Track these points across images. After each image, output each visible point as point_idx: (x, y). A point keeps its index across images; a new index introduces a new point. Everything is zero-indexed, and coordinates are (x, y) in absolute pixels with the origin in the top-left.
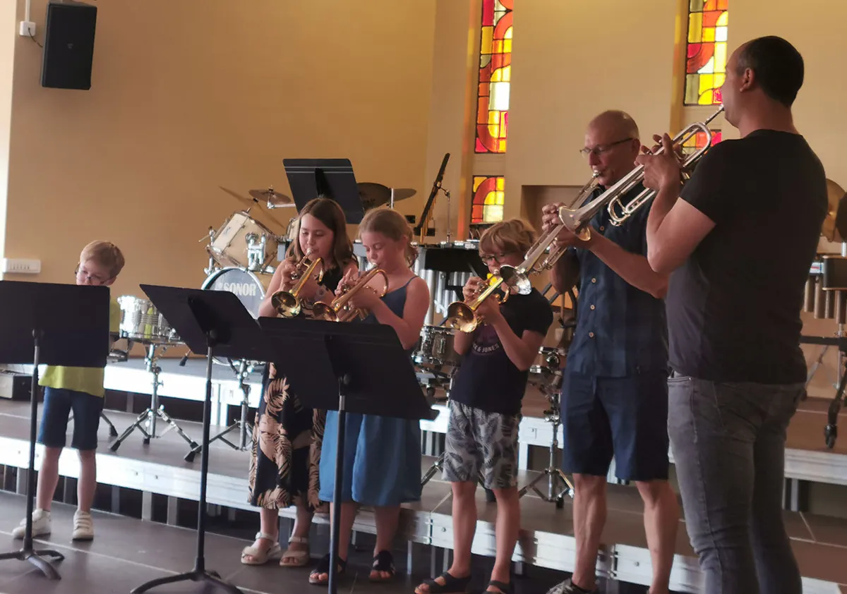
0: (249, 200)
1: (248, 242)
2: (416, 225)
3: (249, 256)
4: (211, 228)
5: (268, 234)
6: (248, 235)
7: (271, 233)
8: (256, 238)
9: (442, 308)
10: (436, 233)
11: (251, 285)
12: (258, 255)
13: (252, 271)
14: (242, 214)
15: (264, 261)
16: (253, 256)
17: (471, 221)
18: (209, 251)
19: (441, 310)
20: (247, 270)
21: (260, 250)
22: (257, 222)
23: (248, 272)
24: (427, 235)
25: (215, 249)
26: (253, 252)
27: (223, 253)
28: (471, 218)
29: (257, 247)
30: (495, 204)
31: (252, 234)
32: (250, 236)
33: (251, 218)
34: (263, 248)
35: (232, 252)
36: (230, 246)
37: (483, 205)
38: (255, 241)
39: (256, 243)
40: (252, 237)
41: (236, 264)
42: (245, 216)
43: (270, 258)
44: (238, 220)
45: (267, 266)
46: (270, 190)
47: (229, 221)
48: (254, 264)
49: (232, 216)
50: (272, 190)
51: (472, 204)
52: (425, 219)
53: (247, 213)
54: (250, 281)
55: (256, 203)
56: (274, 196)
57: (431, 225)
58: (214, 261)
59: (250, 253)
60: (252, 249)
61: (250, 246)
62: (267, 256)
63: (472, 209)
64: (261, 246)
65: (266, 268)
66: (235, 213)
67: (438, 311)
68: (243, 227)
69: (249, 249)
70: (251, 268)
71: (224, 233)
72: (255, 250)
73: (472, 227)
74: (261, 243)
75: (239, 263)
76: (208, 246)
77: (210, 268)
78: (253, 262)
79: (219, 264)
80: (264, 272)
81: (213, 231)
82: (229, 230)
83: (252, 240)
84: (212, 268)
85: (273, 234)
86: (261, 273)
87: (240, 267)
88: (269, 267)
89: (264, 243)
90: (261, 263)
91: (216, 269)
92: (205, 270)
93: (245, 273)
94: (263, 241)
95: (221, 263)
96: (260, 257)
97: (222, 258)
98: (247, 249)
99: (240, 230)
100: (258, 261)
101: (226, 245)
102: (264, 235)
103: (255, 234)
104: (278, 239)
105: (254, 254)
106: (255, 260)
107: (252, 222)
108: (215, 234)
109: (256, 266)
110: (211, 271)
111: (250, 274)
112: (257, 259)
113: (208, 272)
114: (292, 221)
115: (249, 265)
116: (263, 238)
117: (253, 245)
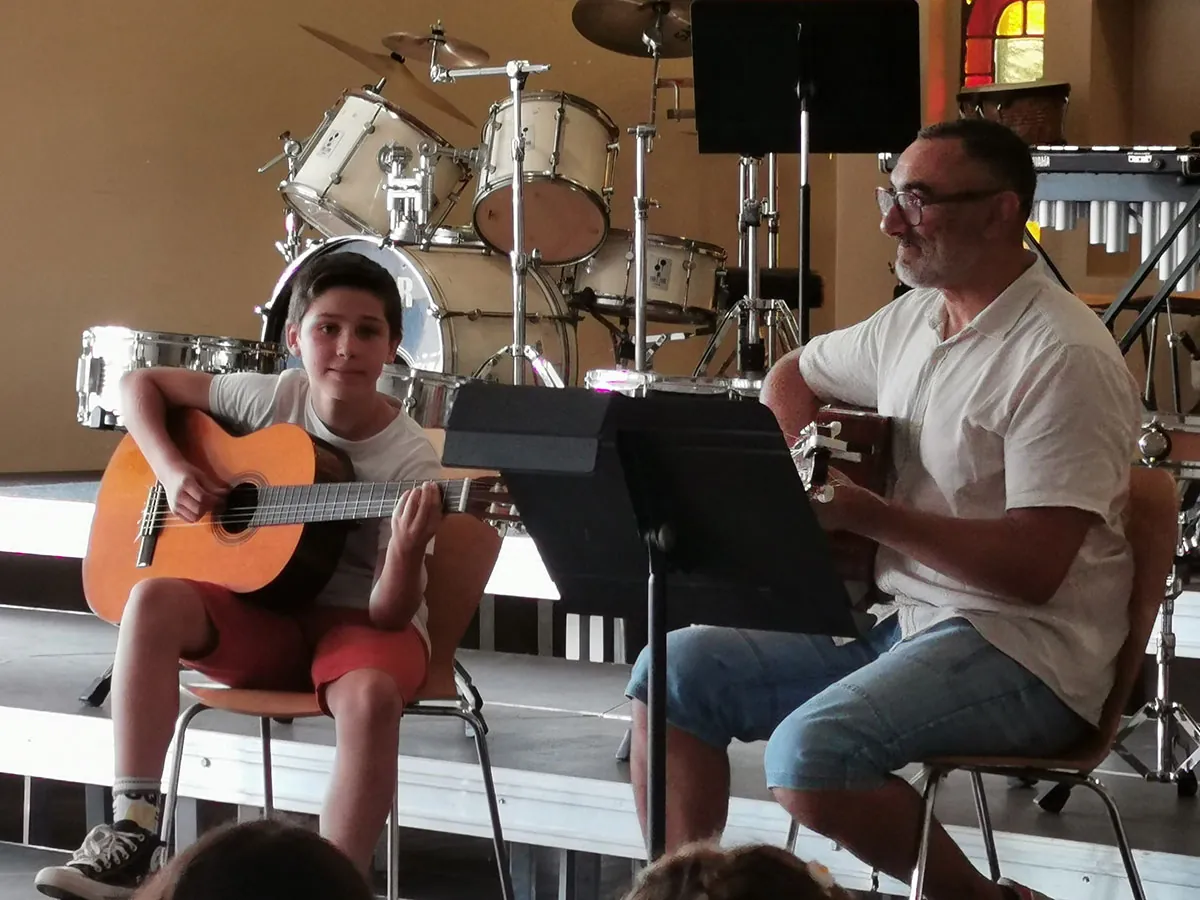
0: (381, 57)
1: (385, 169)
3: (390, 206)
4: (287, 134)
5: (435, 146)
6: (385, 151)
7: (444, 143)
8: (404, 157)
11: (401, 280)
12: (412, 201)
13: (399, 244)
14: (367, 97)
15: (429, 215)
16: (399, 204)
17: (962, 82)
18: (285, 196)
20: (388, 241)
21: (415, 188)
22: (405, 117)
23: (392, 248)
25: (301, 190)
26: (399, 194)
27: (323, 198)
28: (963, 75)
29: (411, 182)
30: (1025, 35)
31: (395, 148)
32: (392, 154)
33: (388, 107)
34: (424, 180)
35: (344, 195)
36: (338, 180)
37: (995, 37)
38: (404, 166)
39: (405, 172)
40: (395, 158)
41: (358, 229)
42: (374, 101)
43: (440, 208)
44: (356, 113)
45: (435, 227)
46: (436, 32)
47: (332, 117)
48: (404, 225)
49: (340, 103)
50: (440, 32)
51: (964, 38)
53: (377, 91)
55: (398, 64)
56: (446, 49)
58: (299, 221)
59: (392, 195)
60: (396, 188)
61: (392, 179)
62: (435, 204)
63: (964, 51)
64: (418, 180)
65: (433, 234)
66: (348, 93)
68: (372, 130)
69: (389, 187)
70: (397, 234)
71: (324, 148)
72: (405, 188)
73: (964, 99)
74: (419, 172)
75: (362, 222)
76: (284, 183)
77: (290, 238)
78: (400, 220)
79: (312, 228)
80: (429, 244)
81: (292, 143)
82: (335, 140)
83: (395, 164)
84: (295, 239)
85: (450, 146)
86: (422, 247)
87: (367, 233)
88: (440, 229)
89: (425, 171)
90: (420, 222)
91: (309, 241)
92: (278, 245)
93: (381, 248)
94: (423, 167)
95: (317, 227)
96: (418, 207)
97: (321, 214)
98: (384, 187)
99: (362, 138)
100: (413, 217)
101: (331, 179)
102: (426, 150)
103: (402, 148)
104: (465, 161)
105: (403, 199)
106: (406, 214)
107: (394, 116)
108: (297, 150)
109: (409, 231)
110: (293, 247)
111: (396, 251)
112: (410, 212)
113: (287, 250)
114: (495, 111)
115: (392, 228)
116: (423, 158)
117: (398, 177)
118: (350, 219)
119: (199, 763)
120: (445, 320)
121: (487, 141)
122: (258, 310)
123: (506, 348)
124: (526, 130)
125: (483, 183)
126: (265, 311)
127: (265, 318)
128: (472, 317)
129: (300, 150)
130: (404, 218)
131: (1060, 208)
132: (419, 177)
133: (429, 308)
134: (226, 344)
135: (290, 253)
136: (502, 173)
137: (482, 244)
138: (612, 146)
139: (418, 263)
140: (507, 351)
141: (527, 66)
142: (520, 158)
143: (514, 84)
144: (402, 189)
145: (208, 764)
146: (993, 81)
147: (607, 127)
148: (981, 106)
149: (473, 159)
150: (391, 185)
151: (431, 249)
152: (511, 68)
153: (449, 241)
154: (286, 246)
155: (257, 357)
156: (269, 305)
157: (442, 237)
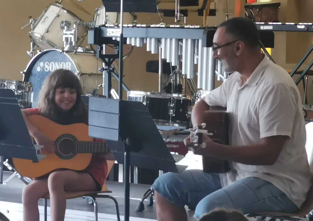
1: (63, 28)
2: (200, 7)
3: (64, 40)
4: (31, 17)
5: (78, 22)
6: (62, 22)
7: (81, 20)
8: (68, 24)
9: (222, 76)
10: (217, 13)
11: (67, 63)
12: (71, 38)
13: (67, 52)
14: (56, 6)
15: (76, 43)
16: (67, 39)
17: (246, 2)
18: (31, 37)
19: (221, 78)
20: (63, 51)
21: (72, 34)
22: (69, 12)
23: (65, 53)
24: (209, 15)
25: (36, 35)
26: (67, 36)
27: (42, 38)
29: (71, 32)
31: (65, 21)
32: (64, 23)
33: (64, 9)
34: (75, 31)
35: (49, 37)
36: (48, 32)
38: (68, 27)
39: (69, 29)
40: (66, 25)
41: (54, 47)
42: (59, 7)
43: (80, 40)
44: (53, 10)
45: (78, 47)
47: (46, 11)
48: (68, 46)
49: (48, 7)
52: (206, 3)
53: (59, 4)
54: (65, 60)
57: (212, 7)
58: (34, 45)
59: (64, 36)
60: (66, 34)
61: (64, 32)
62: (78, 39)
65: (77, 49)
66: (51, 4)
67: (219, 79)
68: (58, 16)
69: (64, 34)
70: (66, 49)
71: (43, 21)
72: (69, 34)
73: (247, 7)
74: (73, 29)
75: (56, 45)
76: (30, 32)
77: (31, 50)
78: (67, 44)
79: (38, 46)
80: (76, 52)
81: (32, 20)
82: (46, 19)
83: (65, 27)
84: (33, 50)
85: (83, 21)
86: (74, 53)
87: (56, 48)
88: (79, 47)
89: (75, 29)
90: (73, 45)
91: (38, 51)
92: (28, 52)
93: (61, 53)
94: (74, 27)
95: (40, 46)
96: (73, 40)
97: (41, 42)
98: (62, 34)
99: (55, 18)
100: (71, 43)
101: (45, 31)
102: (76, 22)
103: (68, 22)
104: (88, 26)
105: (68, 38)
106: (69, 42)
107: (65, 11)
108: (34, 22)
109: (70, 47)
110: (32, 52)
111: (66, 54)
112: (70, 42)
113: (30, 53)
114: (97, 10)
115: (64, 47)
116: (74, 25)
117: (66, 31)
118: (51, 44)
120: (81, 76)
121: (95, 20)
122: (22, 72)
123: (100, 85)
124: (107, 16)
126: (24, 73)
127: (24, 75)
128: (90, 75)
129: (35, 22)
130: (68, 44)
132: (73, 31)
133: (76, 72)
134: (14, 82)
135: (31, 54)
137: (93, 52)
138: (134, 21)
139: (72, 58)
140: (101, 86)
144: (68, 34)
146: (256, 1)
147: (133, 16)
148: (252, 9)
149: (90, 25)
150: (64, 33)
151: (77, 53)
153: (82, 51)
154: (30, 52)
156: (25, 71)
157: (80, 50)
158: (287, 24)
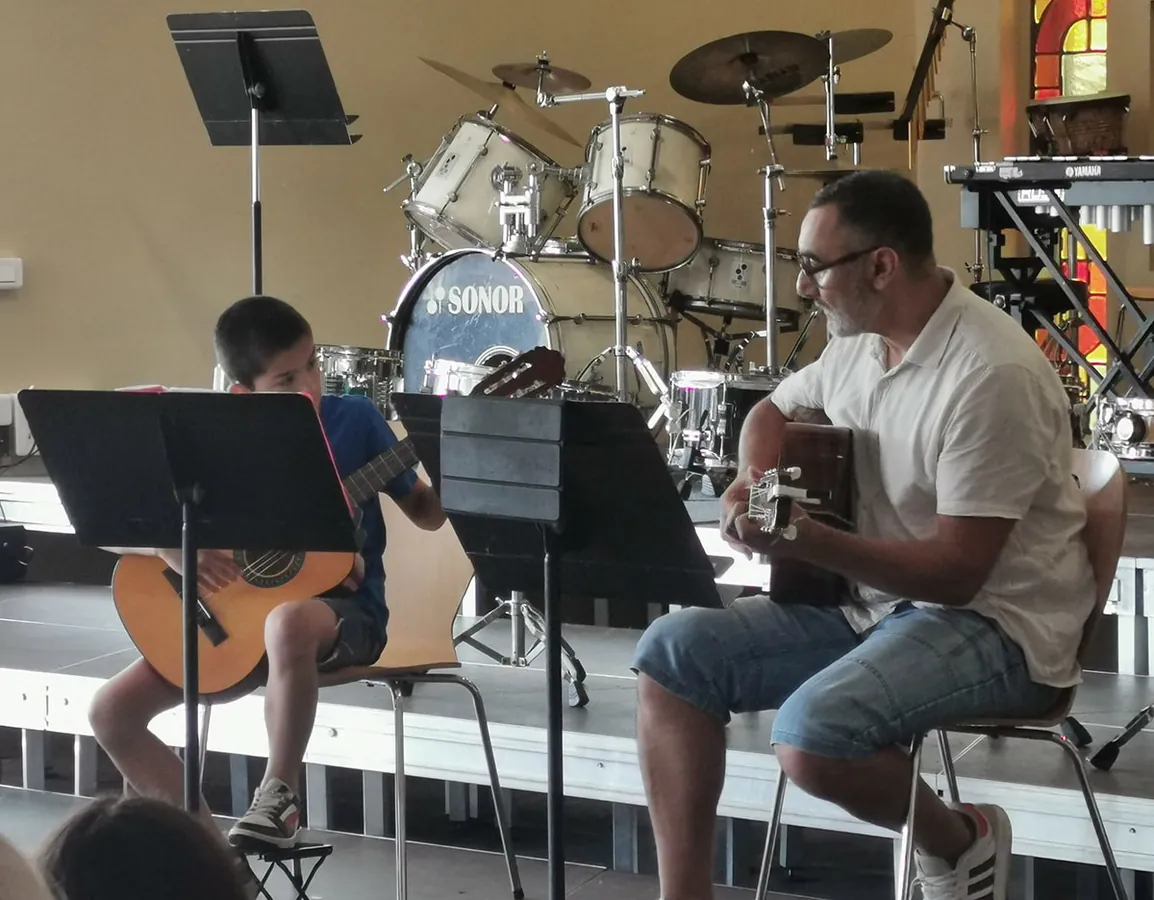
0: (492, 85)
1: (498, 187)
2: (897, 114)
3: (502, 221)
4: (409, 157)
5: (542, 166)
6: (497, 171)
7: (550, 162)
8: (514, 177)
10: (947, 129)
11: (512, 288)
12: (522, 216)
13: (511, 256)
14: (480, 123)
15: (538, 229)
16: (511, 219)
17: (1033, 96)
18: (408, 214)
20: (500, 254)
21: (525, 204)
22: (516, 140)
23: (504, 259)
24: (926, 137)
25: (422, 208)
26: (510, 210)
27: (442, 216)
28: (1033, 89)
29: (522, 199)
30: (1089, 50)
31: (506, 168)
32: (502, 173)
33: (500, 130)
34: (533, 196)
35: (461, 212)
36: (455, 198)
37: (1061, 53)
38: (515, 185)
39: (516, 189)
40: (506, 177)
41: (474, 243)
42: (487, 126)
43: (547, 222)
44: (471, 136)
45: (544, 240)
46: (542, 62)
47: (449, 140)
48: (515, 238)
49: (456, 128)
50: (545, 62)
51: (1033, 55)
52: (916, 101)
53: (490, 117)
54: (508, 280)
55: (508, 91)
56: (551, 76)
57: (932, 112)
58: (421, 237)
59: (504, 211)
60: (507, 205)
61: (504, 198)
62: (544, 218)
63: (1033, 66)
64: (527, 197)
65: (543, 246)
66: (463, 120)
68: (485, 153)
69: (501, 204)
70: (509, 248)
71: (442, 170)
72: (516, 204)
73: (1034, 112)
74: (528, 189)
75: (478, 236)
76: (406, 202)
77: (413, 251)
78: (512, 233)
79: (433, 241)
80: (539, 255)
81: (414, 164)
82: (452, 162)
83: (506, 183)
84: (418, 253)
85: (557, 166)
86: (531, 258)
87: (482, 247)
88: (550, 241)
89: (534, 188)
90: (530, 236)
91: (429, 255)
92: (403, 257)
93: (494, 259)
94: (531, 185)
95: (437, 241)
96: (527, 221)
97: (440, 228)
98: (497, 204)
99: (478, 158)
100: (523, 231)
101: (448, 197)
102: (534, 169)
103: (512, 169)
104: (570, 178)
105: (514, 215)
106: (517, 228)
107: (505, 138)
108: (418, 171)
109: (519, 244)
110: (416, 259)
111: (507, 262)
112: (520, 225)
113: (410, 262)
114: (597, 133)
115: (505, 241)
116: (531, 177)
117: (509, 194)
118: (466, 233)
119: (327, 732)
120: (553, 324)
121: (589, 161)
122: (384, 318)
123: (609, 348)
124: (624, 149)
125: (585, 199)
126: (390, 319)
127: (390, 325)
128: (577, 321)
129: (422, 171)
130: (515, 232)
131: (1115, 212)
132: (528, 194)
133: (539, 313)
134: (347, 352)
135: (413, 265)
136: (602, 189)
137: (586, 254)
138: (704, 162)
139: (529, 273)
140: (610, 351)
141: (624, 91)
142: (620, 176)
143: (613, 107)
144: (513, 205)
145: (335, 733)
146: (1061, 94)
147: (700, 145)
148: (1048, 118)
149: (578, 176)
150: (503, 202)
151: (540, 259)
152: (610, 94)
153: (557, 251)
154: (410, 259)
155: (375, 363)
156: (394, 314)
157: (552, 248)
158: (1142, 158)
